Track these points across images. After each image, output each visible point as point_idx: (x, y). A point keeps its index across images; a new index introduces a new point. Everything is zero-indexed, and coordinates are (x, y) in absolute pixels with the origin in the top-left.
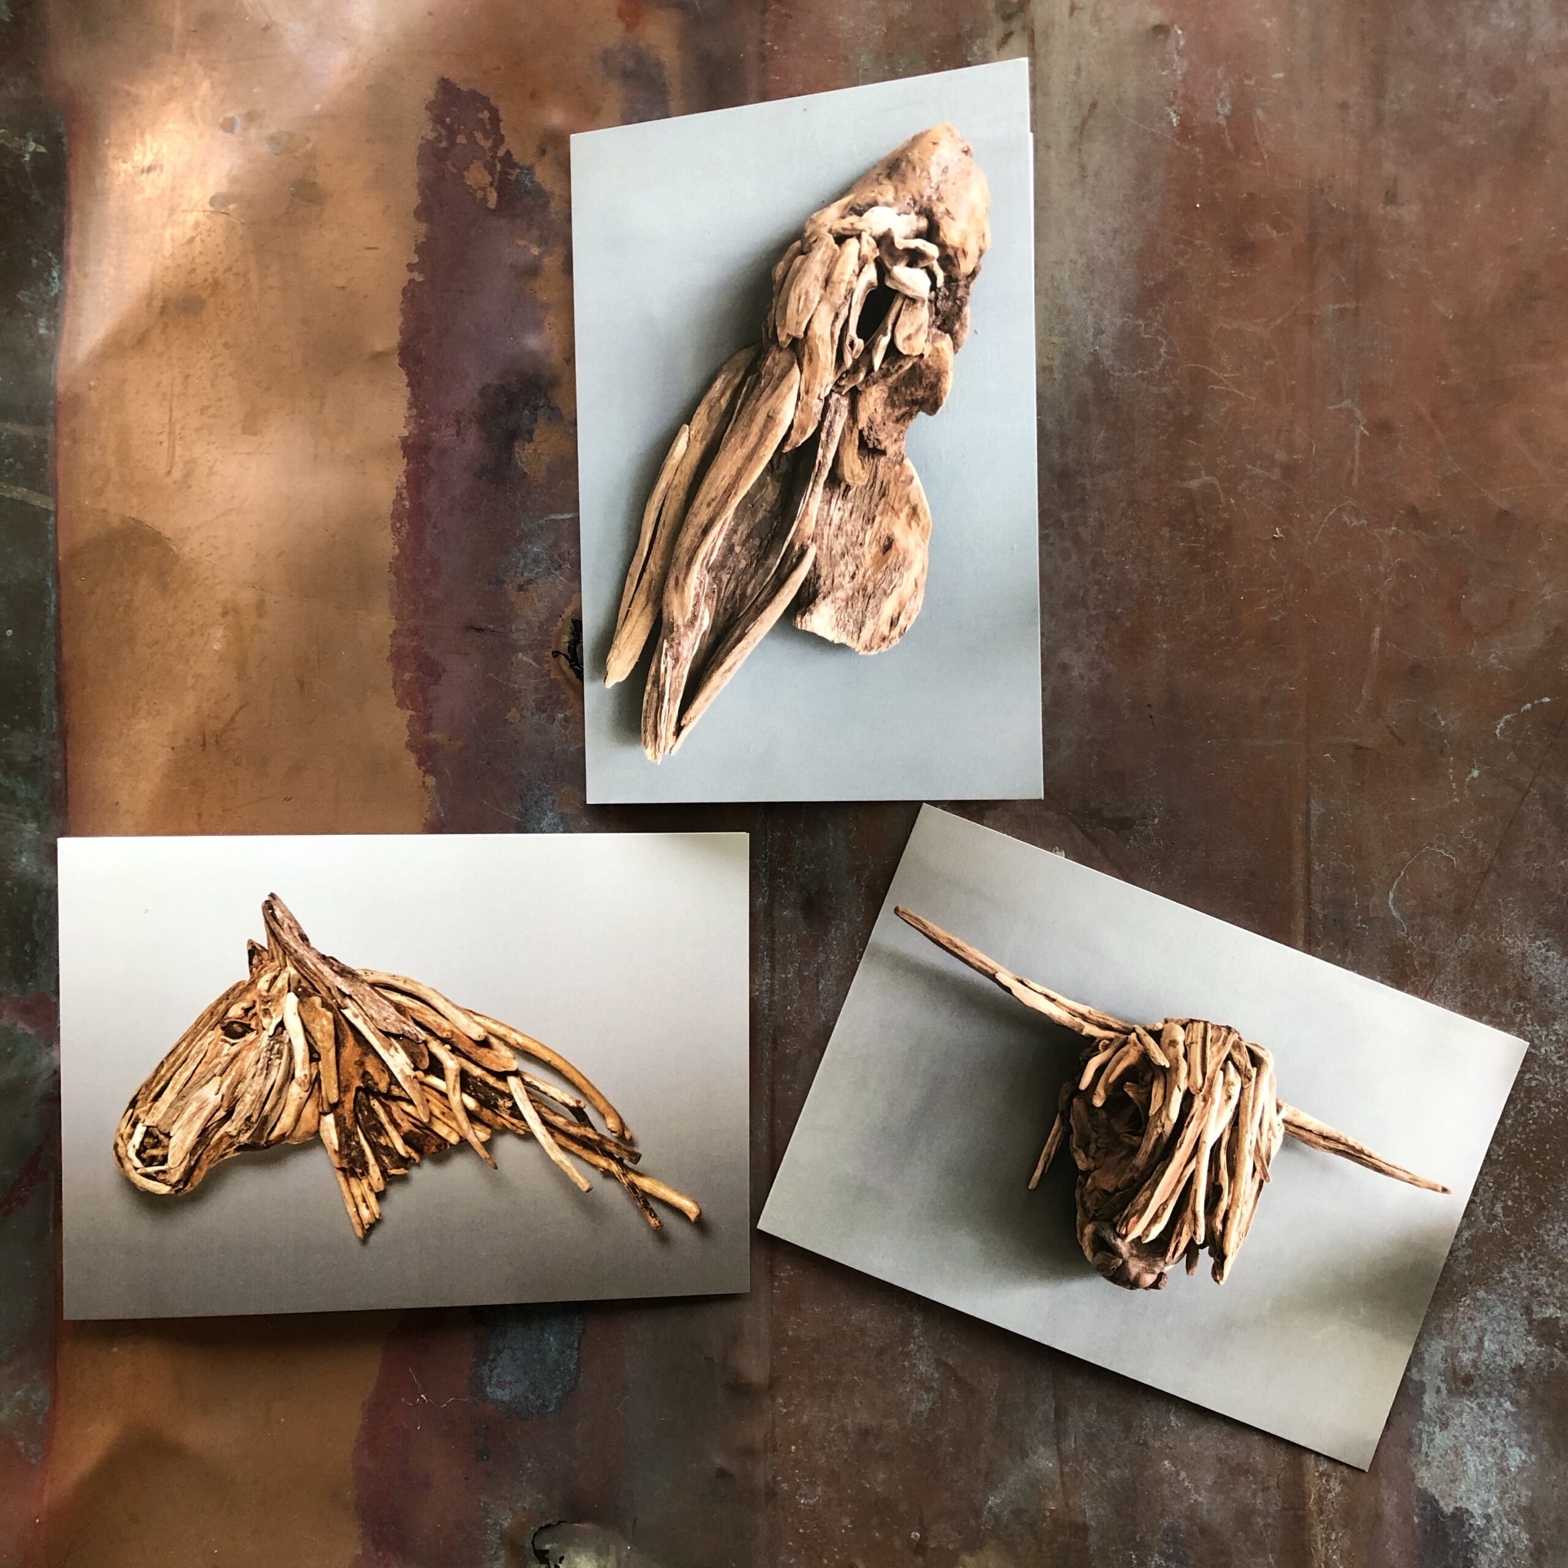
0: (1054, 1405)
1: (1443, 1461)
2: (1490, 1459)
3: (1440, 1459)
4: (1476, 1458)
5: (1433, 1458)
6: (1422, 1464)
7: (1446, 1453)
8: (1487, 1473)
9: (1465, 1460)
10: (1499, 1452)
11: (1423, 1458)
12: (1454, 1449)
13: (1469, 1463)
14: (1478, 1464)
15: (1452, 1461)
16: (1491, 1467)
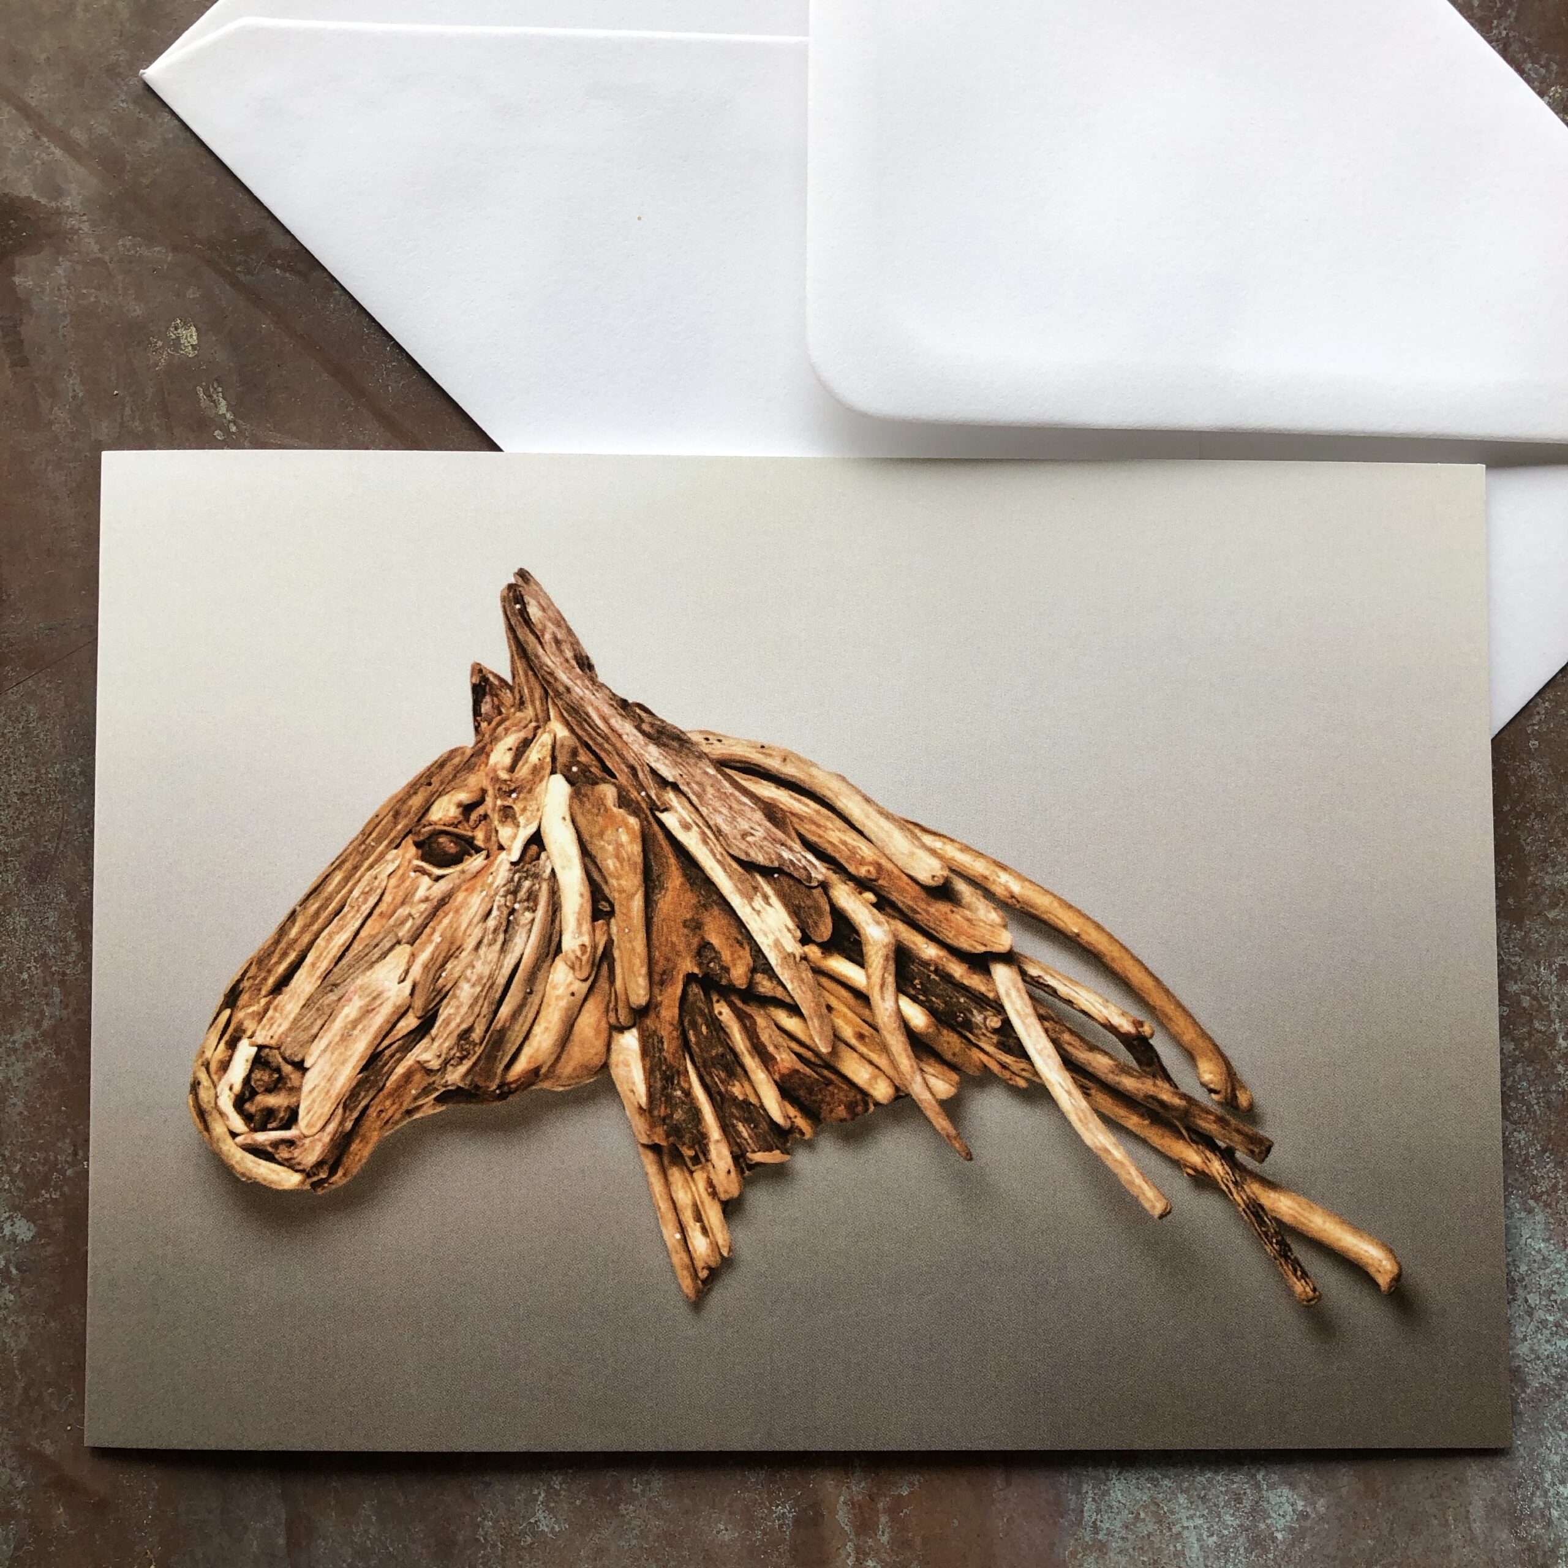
0: (284, 1516)
1: (1131, 1537)
2: (1228, 1518)
3: (1124, 1533)
4: (1200, 1521)
5: (1109, 1533)
6: (1087, 1549)
7: (1137, 1517)
8: (1226, 1551)
9: (1176, 1529)
10: (1247, 1503)
11: (1087, 1536)
12: (1153, 1508)
13: (1186, 1533)
14: (1205, 1534)
15: (1149, 1535)
16: (1236, 1537)
